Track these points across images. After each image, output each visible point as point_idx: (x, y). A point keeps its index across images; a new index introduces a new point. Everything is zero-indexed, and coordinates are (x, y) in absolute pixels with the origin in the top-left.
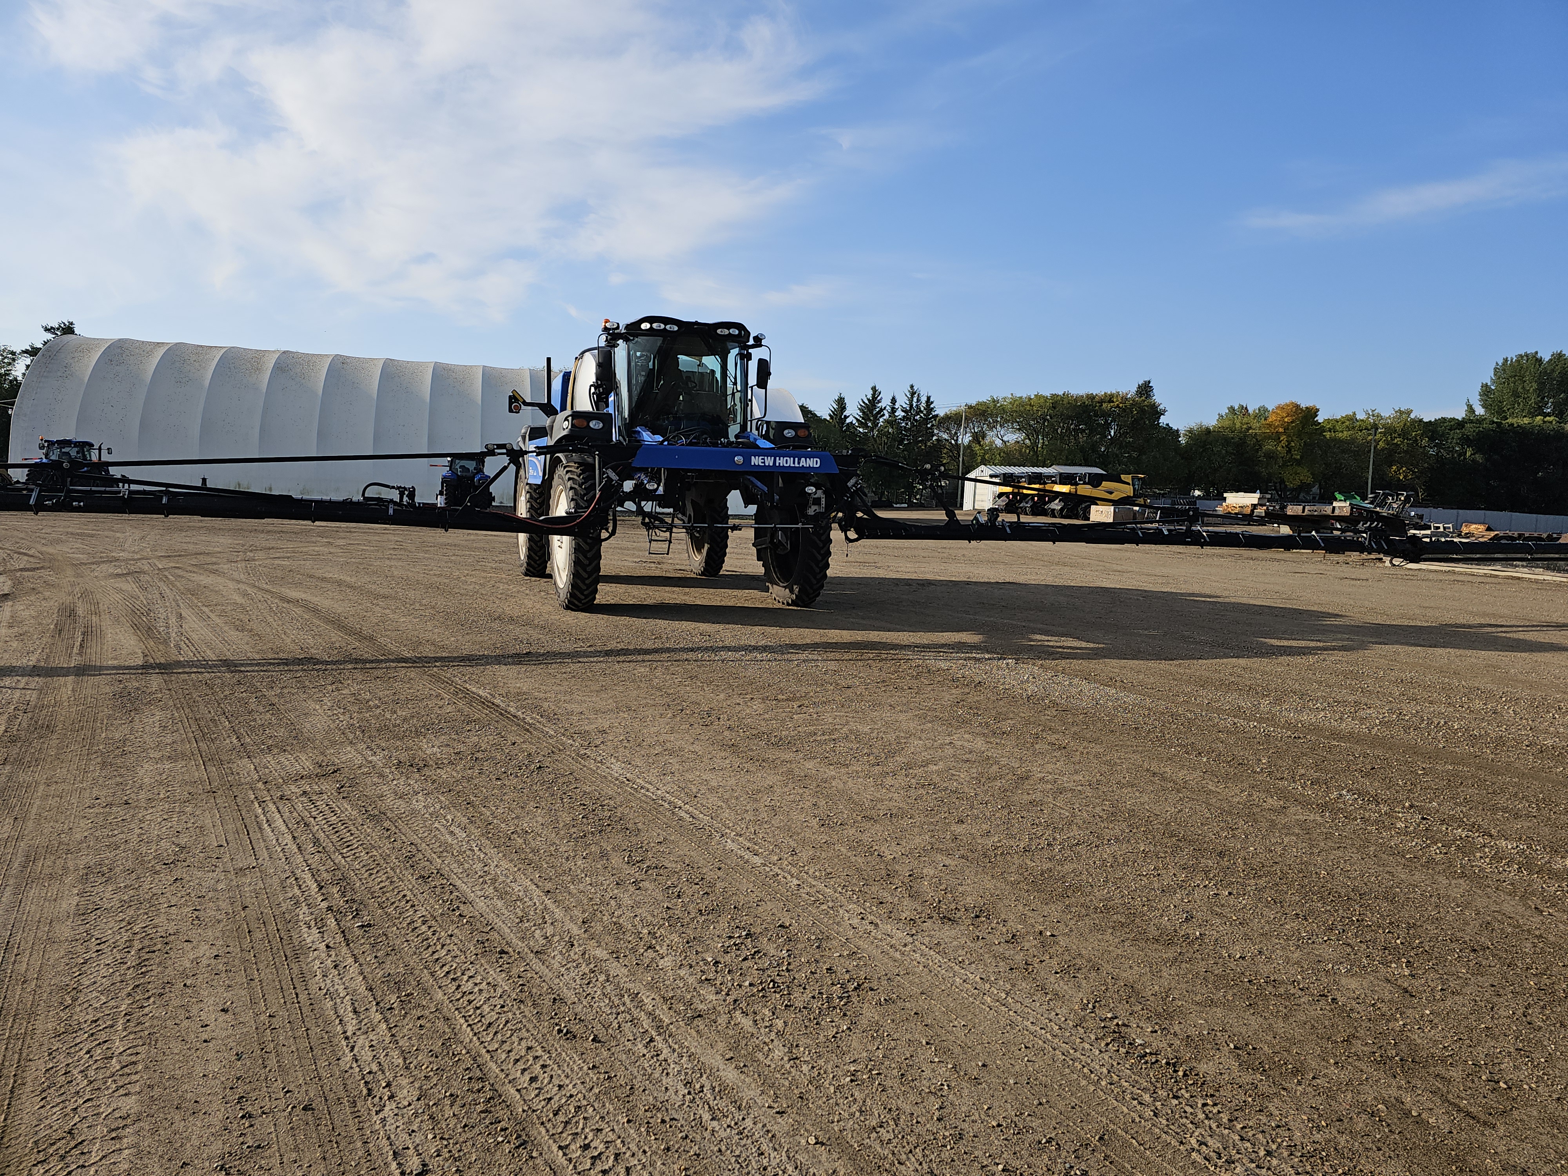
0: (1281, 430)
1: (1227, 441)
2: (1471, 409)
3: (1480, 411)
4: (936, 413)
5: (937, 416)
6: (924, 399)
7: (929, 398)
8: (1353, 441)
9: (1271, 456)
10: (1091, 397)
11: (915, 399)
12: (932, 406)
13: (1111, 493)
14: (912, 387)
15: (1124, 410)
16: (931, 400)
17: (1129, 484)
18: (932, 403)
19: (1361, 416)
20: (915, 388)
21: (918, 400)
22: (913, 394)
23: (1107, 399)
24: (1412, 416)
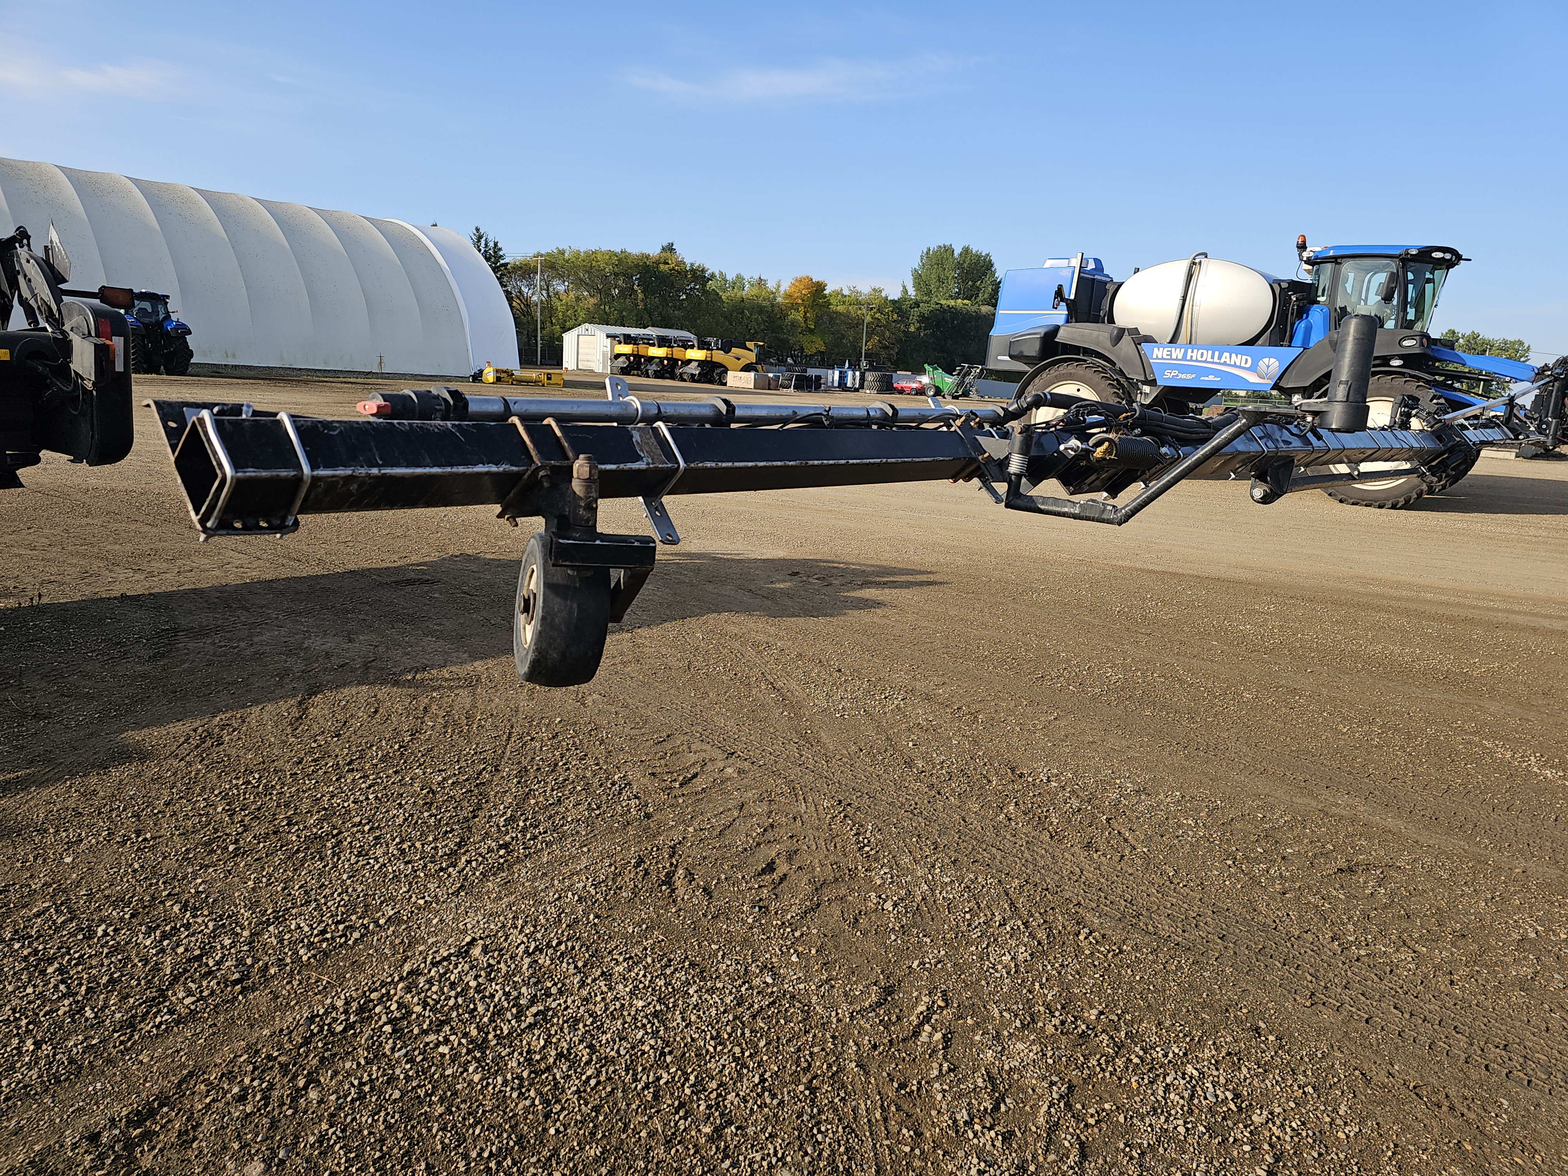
0: (800, 301)
1: (761, 310)
2: (905, 291)
3: (912, 292)
4: (506, 261)
5: (507, 264)
6: (491, 244)
7: (496, 244)
8: (847, 315)
9: (794, 324)
10: (648, 257)
11: (483, 245)
12: (501, 253)
13: (739, 359)
14: (477, 230)
15: (679, 273)
16: (499, 245)
17: (751, 351)
18: (500, 249)
19: (846, 292)
20: (482, 231)
21: (486, 245)
22: (480, 238)
23: (662, 260)
24: (883, 295)
